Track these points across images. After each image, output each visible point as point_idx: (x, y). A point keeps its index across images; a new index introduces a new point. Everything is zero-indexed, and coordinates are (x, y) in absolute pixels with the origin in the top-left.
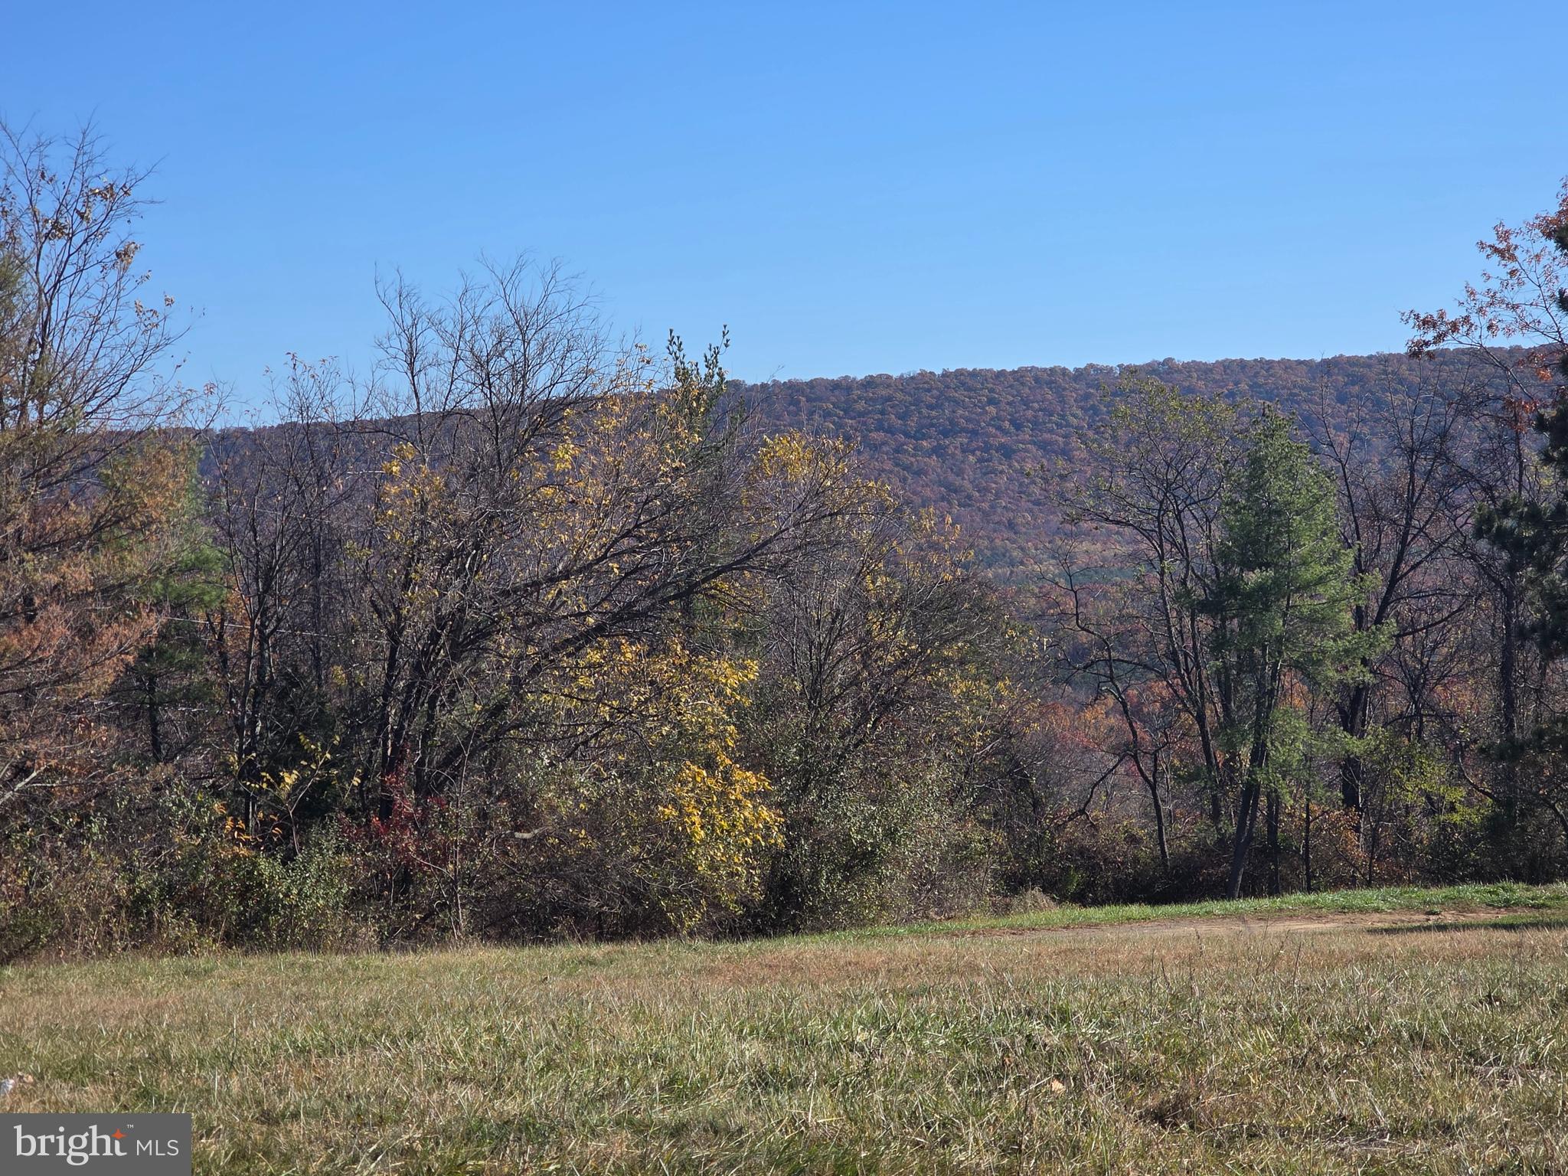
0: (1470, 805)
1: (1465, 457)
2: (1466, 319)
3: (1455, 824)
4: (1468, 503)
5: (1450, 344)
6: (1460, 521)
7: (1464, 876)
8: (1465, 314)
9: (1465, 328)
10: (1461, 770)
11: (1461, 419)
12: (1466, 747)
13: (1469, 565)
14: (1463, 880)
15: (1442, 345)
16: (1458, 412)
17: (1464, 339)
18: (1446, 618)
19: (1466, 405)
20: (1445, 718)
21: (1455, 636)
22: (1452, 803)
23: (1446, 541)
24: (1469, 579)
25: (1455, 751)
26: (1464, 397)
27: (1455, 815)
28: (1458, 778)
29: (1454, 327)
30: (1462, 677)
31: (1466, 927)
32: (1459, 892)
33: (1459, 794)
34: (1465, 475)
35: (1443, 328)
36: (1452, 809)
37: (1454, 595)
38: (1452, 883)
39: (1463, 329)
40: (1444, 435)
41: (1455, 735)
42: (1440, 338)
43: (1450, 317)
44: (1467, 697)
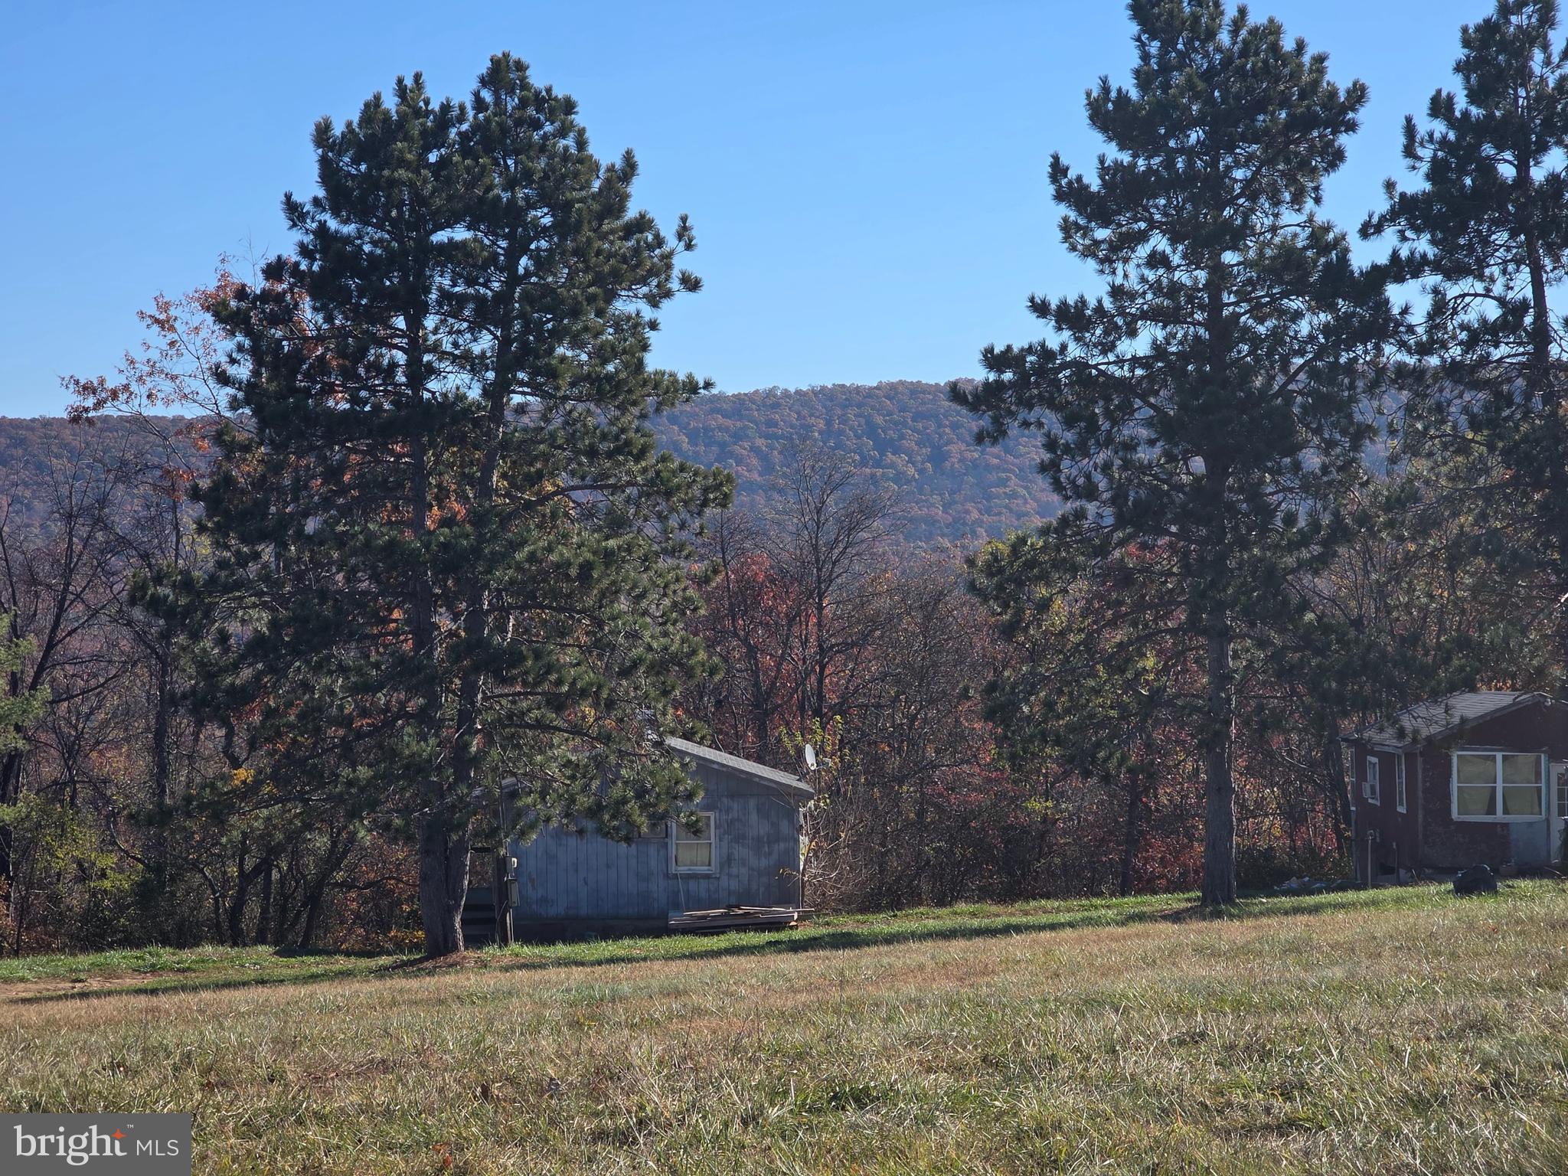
0: (121, 871)
1: (123, 524)
2: (126, 387)
3: (105, 890)
4: (126, 569)
5: (109, 410)
6: (117, 588)
7: (113, 942)
8: (125, 382)
9: (125, 396)
10: (112, 836)
11: (121, 486)
12: (118, 813)
13: (125, 631)
14: (111, 946)
15: (101, 412)
16: (117, 480)
17: (124, 407)
18: (102, 685)
19: (125, 472)
20: (99, 785)
21: (113, 701)
22: (103, 869)
23: (103, 607)
24: (125, 645)
25: (107, 817)
26: (124, 463)
27: (106, 882)
28: (108, 844)
29: (114, 395)
30: (116, 745)
31: (109, 993)
32: (106, 958)
33: (110, 861)
34: (122, 543)
35: (104, 395)
36: (103, 875)
37: (110, 662)
38: (100, 949)
39: (123, 397)
40: (103, 501)
41: (108, 801)
42: (99, 404)
43: (110, 385)
44: (120, 762)
